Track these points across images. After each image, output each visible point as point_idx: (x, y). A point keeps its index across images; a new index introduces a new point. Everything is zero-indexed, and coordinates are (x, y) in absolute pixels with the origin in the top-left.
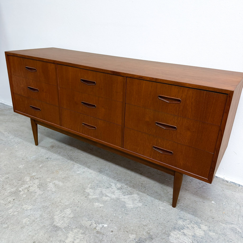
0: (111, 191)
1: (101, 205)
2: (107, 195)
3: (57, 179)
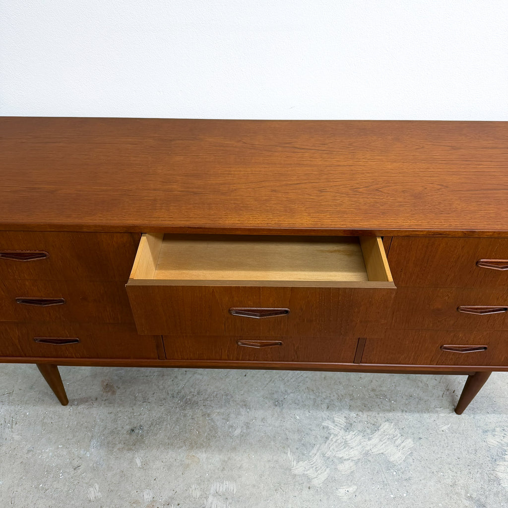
0: (339, 441)
1: (351, 489)
2: (341, 456)
3: (211, 477)
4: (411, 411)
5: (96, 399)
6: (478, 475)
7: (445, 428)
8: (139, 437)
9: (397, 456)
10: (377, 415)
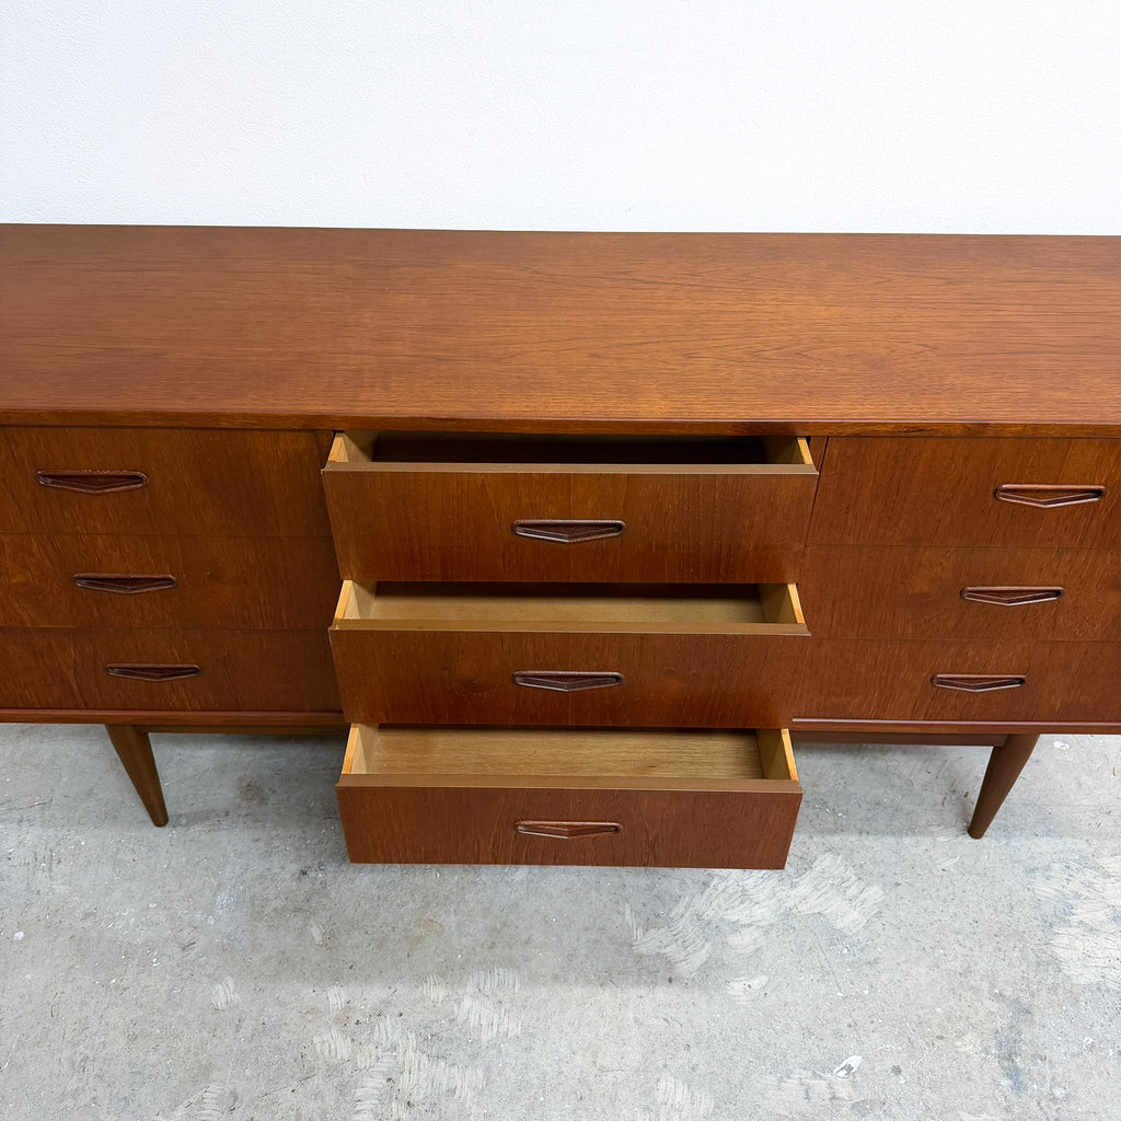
0: (730, 890)
1: (757, 983)
2: (734, 918)
3: (467, 961)
4: (877, 832)
5: (227, 814)
6: (1016, 953)
7: (948, 864)
8: (318, 886)
9: (849, 919)
10: (807, 840)
